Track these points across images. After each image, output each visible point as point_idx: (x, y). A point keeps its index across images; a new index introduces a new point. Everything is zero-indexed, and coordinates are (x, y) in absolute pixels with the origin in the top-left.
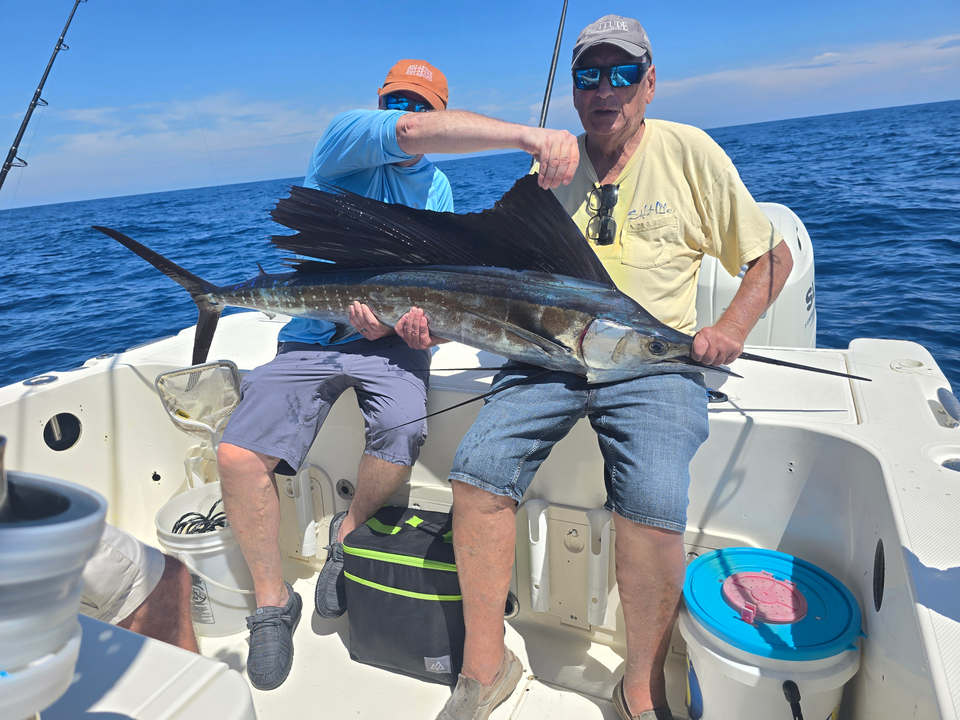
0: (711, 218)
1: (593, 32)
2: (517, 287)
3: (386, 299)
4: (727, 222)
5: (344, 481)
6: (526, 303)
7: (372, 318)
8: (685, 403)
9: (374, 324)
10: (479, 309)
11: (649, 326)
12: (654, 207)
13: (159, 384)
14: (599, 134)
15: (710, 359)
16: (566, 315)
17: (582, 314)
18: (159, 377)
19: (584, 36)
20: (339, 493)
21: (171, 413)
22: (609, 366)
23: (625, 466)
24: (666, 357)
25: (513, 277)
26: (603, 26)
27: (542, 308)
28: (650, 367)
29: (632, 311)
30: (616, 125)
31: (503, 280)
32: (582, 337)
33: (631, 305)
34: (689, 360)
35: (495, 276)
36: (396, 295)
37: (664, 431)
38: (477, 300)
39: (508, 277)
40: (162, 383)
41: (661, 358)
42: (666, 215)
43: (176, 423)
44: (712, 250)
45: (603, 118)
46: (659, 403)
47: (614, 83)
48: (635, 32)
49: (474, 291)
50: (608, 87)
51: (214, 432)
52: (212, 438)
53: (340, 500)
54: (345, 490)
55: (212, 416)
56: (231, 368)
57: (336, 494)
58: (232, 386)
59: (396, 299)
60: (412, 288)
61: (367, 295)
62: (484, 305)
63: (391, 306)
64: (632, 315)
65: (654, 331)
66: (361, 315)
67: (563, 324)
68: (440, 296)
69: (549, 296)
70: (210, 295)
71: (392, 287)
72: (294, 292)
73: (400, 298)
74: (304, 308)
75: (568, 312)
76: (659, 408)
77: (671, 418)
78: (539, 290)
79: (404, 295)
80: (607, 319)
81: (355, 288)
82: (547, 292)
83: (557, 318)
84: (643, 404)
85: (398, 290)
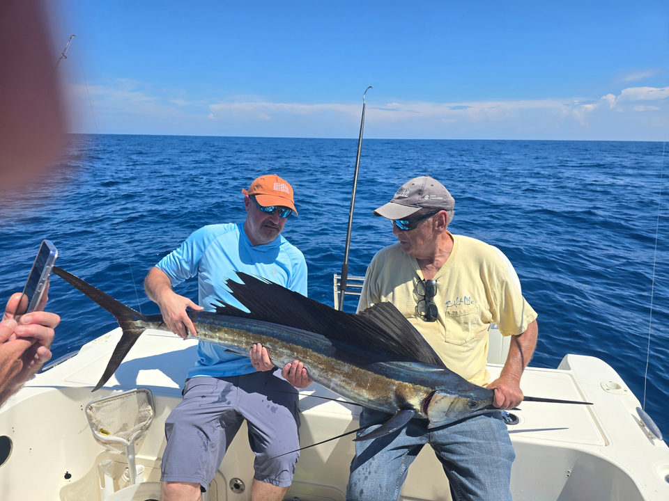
3: (278, 349)
5: (236, 479)
6: (384, 377)
7: (267, 359)
9: (267, 363)
10: (347, 374)
11: (468, 391)
12: (463, 300)
13: (88, 411)
16: (415, 389)
17: (425, 388)
18: (89, 405)
20: (232, 489)
21: (96, 432)
22: (443, 420)
23: (471, 496)
24: (478, 408)
27: (397, 382)
28: (468, 415)
34: (491, 407)
36: (286, 348)
37: (488, 465)
38: (346, 367)
40: (90, 409)
41: (475, 409)
42: (471, 306)
43: (98, 440)
46: (479, 441)
51: (129, 444)
52: (128, 449)
53: (232, 494)
54: (237, 486)
55: (128, 432)
56: (147, 393)
57: (229, 489)
58: (146, 407)
59: (285, 351)
60: (299, 347)
61: (265, 344)
62: (351, 372)
63: (281, 355)
64: (457, 385)
65: (472, 394)
66: (260, 353)
67: (412, 395)
68: (319, 357)
69: (402, 374)
70: (138, 322)
71: (285, 343)
72: (212, 329)
73: (289, 351)
74: (217, 340)
75: (415, 386)
76: (480, 446)
77: (490, 452)
78: (394, 370)
79: (291, 349)
80: (442, 391)
81: (256, 335)
82: (400, 372)
83: (407, 390)
84: (469, 443)
85: (288, 346)
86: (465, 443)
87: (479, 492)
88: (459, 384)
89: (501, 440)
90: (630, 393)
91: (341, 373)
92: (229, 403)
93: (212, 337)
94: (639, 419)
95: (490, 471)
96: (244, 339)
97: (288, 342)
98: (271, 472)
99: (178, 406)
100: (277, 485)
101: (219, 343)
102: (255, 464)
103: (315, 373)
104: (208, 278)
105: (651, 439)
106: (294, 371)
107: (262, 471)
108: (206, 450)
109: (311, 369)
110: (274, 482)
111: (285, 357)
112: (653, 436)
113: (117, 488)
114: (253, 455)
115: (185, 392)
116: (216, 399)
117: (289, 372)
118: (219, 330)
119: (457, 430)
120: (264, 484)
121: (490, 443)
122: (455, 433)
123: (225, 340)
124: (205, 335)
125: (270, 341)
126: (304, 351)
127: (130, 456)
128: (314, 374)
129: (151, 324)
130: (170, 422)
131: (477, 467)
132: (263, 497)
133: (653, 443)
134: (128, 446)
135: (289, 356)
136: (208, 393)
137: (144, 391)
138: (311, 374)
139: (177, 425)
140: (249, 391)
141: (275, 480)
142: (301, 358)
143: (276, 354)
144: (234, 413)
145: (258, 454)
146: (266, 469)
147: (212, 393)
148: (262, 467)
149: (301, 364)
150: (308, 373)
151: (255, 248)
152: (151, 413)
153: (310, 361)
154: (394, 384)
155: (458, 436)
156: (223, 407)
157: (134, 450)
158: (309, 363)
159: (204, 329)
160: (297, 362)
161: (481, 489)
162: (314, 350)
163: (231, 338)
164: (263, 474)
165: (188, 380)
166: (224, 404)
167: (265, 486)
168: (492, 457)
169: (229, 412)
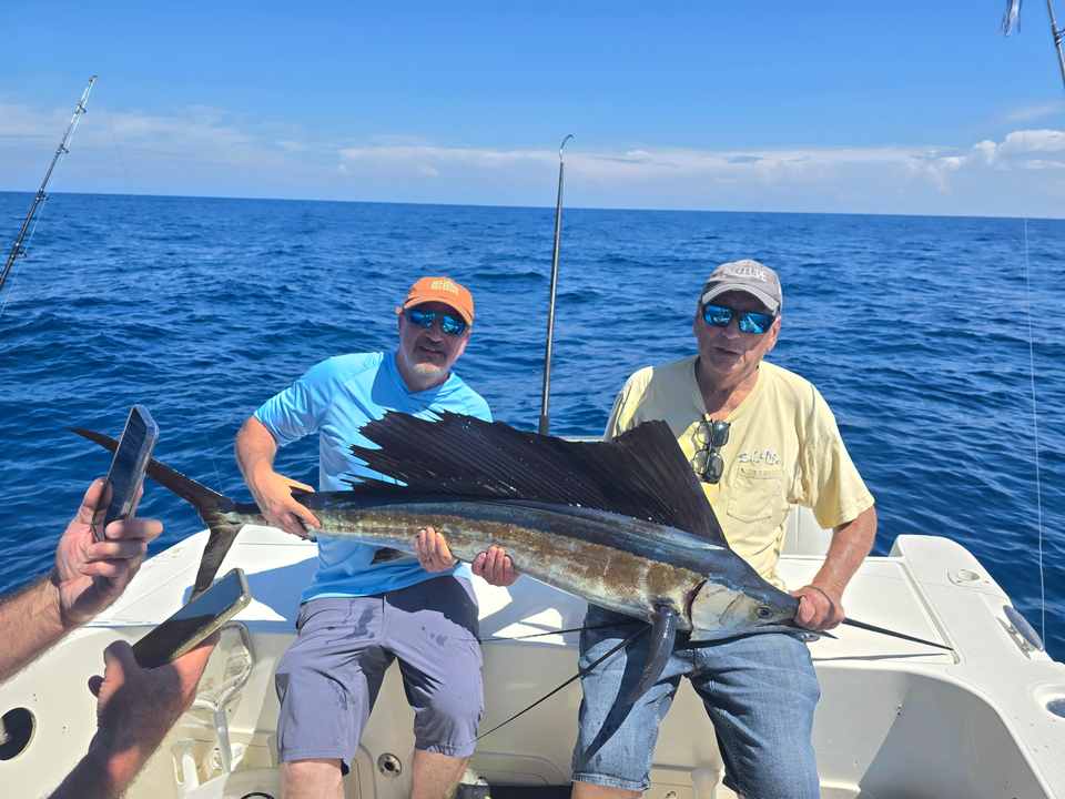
0: (812, 472)
1: (731, 273)
2: (621, 536)
3: (463, 532)
4: (827, 477)
5: (387, 755)
6: (631, 555)
7: (445, 551)
8: (794, 665)
9: (446, 558)
10: (573, 554)
11: (759, 589)
12: (764, 456)
14: (718, 370)
15: (814, 625)
16: (677, 574)
17: (694, 574)
19: (721, 273)
20: (382, 770)
22: (714, 628)
23: (753, 750)
24: (771, 621)
25: (615, 523)
26: (743, 270)
27: (650, 562)
28: (754, 629)
29: (744, 573)
30: (736, 367)
31: (604, 526)
32: (691, 598)
33: (743, 567)
34: (791, 623)
35: (595, 520)
36: (475, 528)
37: (781, 703)
38: (572, 545)
39: (611, 523)
41: (766, 621)
42: (775, 467)
44: (807, 502)
45: (723, 356)
46: (769, 668)
47: (744, 327)
48: (772, 284)
49: (570, 534)
50: (737, 329)
51: (217, 709)
52: (215, 717)
53: (383, 779)
54: (390, 766)
55: (214, 691)
56: (241, 629)
57: (377, 771)
58: (241, 650)
59: (473, 533)
60: (495, 524)
61: (440, 527)
62: (580, 551)
63: (466, 542)
64: (743, 577)
65: (765, 596)
66: (433, 543)
67: (673, 583)
68: (528, 535)
69: (658, 550)
70: (230, 514)
71: (472, 521)
72: (351, 518)
73: (480, 533)
74: (359, 534)
75: (678, 570)
76: (769, 674)
77: (785, 684)
78: (646, 543)
79: (484, 529)
80: (719, 581)
81: (426, 517)
82: (656, 547)
83: (665, 574)
84: (754, 669)
85: (478, 524)
86: (748, 669)
87: (764, 742)
88: (746, 578)
89: (801, 669)
90: (993, 584)
91: (565, 554)
92: (372, 636)
93: (351, 530)
94: (1008, 623)
95: (782, 712)
96: (404, 526)
97: (477, 519)
98: (441, 736)
99: (292, 647)
100: (451, 755)
101: (364, 538)
102: (416, 725)
103: (524, 560)
104: (338, 445)
105: (1024, 650)
106: (492, 564)
107: (427, 735)
108: (346, 708)
109: (518, 555)
110: (447, 751)
111: (473, 542)
112: (1030, 646)
113: (202, 780)
114: (411, 711)
115: (301, 624)
116: (352, 631)
117: (484, 567)
118: (363, 517)
119: (736, 650)
120: (430, 755)
121: (785, 671)
122: (733, 654)
123: (374, 530)
124: (340, 528)
125: (449, 521)
126: (504, 529)
127: (220, 729)
128: (522, 561)
129: (249, 517)
130: (283, 671)
131: (764, 705)
132: (430, 777)
133: (1029, 657)
134: (215, 714)
135: (481, 540)
136: (337, 622)
137: (236, 626)
138: (518, 563)
139: (294, 677)
140: (412, 610)
141: (448, 748)
142: (501, 541)
143: (460, 540)
144: (381, 651)
145: (419, 710)
146: (432, 731)
147: (345, 622)
148: (426, 728)
149: (502, 550)
150: (512, 564)
151: (413, 396)
152: (249, 660)
153: (515, 543)
154: (645, 565)
155: (737, 659)
156: (363, 641)
157: (225, 719)
158: (513, 547)
159: (338, 518)
160: (494, 549)
161: (768, 739)
162: (520, 524)
163: (383, 526)
164: (430, 739)
165: (303, 604)
166: (363, 638)
167: (433, 757)
168: (788, 692)
169: (371, 649)
